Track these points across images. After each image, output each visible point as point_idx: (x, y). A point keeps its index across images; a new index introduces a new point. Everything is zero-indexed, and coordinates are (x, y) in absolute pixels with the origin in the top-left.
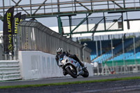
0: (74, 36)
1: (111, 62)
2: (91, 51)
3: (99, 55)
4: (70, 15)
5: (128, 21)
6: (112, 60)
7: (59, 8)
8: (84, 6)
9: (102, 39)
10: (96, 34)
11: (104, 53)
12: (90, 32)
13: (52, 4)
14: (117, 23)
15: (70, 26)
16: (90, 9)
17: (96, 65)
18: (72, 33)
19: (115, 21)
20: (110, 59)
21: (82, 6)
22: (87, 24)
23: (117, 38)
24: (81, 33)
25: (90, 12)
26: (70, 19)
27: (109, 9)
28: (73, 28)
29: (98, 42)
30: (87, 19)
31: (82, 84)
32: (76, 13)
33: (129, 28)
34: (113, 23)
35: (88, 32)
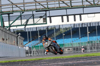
0: (12, 28)
1: (38, 46)
2: (24, 39)
3: (30, 42)
4: (8, 13)
5: (50, 17)
6: (39, 45)
7: (1, 9)
8: (19, 7)
9: (31, 30)
10: (27, 27)
11: (33, 40)
12: (23, 25)
14: (42, 19)
15: (9, 21)
16: (23, 9)
17: (27, 48)
18: (10, 26)
19: (41, 17)
20: (37, 44)
21: (17, 7)
22: (21, 19)
23: (42, 29)
24: (17, 26)
26: (9, 16)
27: (36, 9)
28: (11, 22)
29: (29, 32)
30: (21, 16)
32: (13, 12)
33: (51, 22)
34: (39, 19)
35: (21, 25)
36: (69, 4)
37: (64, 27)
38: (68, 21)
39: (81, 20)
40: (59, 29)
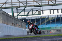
0: (19, 17)
2: (26, 24)
4: (17, 8)
5: (43, 10)
7: (12, 5)
8: (23, 4)
9: (31, 19)
10: (28, 16)
12: (26, 15)
13: (9, 3)
14: (38, 11)
15: (17, 13)
16: (26, 5)
17: (28, 30)
18: (18, 16)
19: (37, 10)
21: (22, 4)
23: (38, 18)
24: (22, 16)
25: (26, 7)
26: (17, 10)
27: (34, 5)
28: (18, 13)
30: (24, 9)
31: (22, 38)
32: (20, 7)
33: (43, 14)
35: (25, 15)
36: (55, 3)
37: (51, 17)
38: (54, 13)
40: (48, 18)
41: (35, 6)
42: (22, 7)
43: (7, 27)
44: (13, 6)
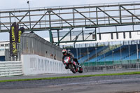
0: (61, 44)
1: (87, 63)
4: (58, 29)
5: (100, 34)
7: (50, 24)
8: (69, 23)
9: (81, 47)
10: (77, 43)
11: (82, 57)
12: (73, 41)
13: (45, 21)
14: (92, 35)
15: (58, 37)
16: (73, 25)
18: (59, 42)
19: (90, 34)
21: (67, 22)
22: (71, 36)
23: (92, 46)
24: (66, 42)
25: (73, 27)
26: (58, 32)
27: (86, 25)
28: (60, 38)
29: (78, 49)
30: (70, 32)
32: (63, 28)
33: (100, 39)
35: (71, 41)
36: (119, 21)
37: (114, 44)
38: (118, 38)
39: (130, 37)
40: (108, 46)
41: (87, 27)
42: (66, 27)
43: (42, 60)
44: (52, 26)
